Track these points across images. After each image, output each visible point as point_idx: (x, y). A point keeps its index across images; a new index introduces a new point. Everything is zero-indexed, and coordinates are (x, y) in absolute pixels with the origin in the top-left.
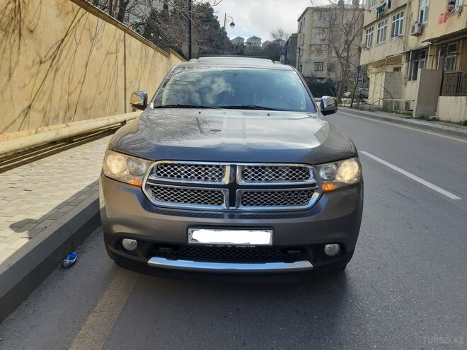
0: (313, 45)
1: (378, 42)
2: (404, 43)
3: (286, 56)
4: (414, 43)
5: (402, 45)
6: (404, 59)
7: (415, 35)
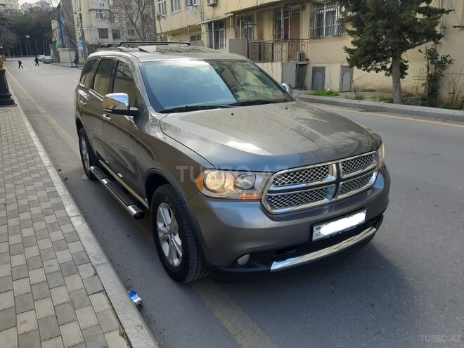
0: (92, 10)
1: (172, 10)
2: (201, 13)
3: (59, 20)
4: (211, 14)
5: (199, 14)
6: (204, 29)
7: (210, 6)
